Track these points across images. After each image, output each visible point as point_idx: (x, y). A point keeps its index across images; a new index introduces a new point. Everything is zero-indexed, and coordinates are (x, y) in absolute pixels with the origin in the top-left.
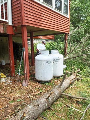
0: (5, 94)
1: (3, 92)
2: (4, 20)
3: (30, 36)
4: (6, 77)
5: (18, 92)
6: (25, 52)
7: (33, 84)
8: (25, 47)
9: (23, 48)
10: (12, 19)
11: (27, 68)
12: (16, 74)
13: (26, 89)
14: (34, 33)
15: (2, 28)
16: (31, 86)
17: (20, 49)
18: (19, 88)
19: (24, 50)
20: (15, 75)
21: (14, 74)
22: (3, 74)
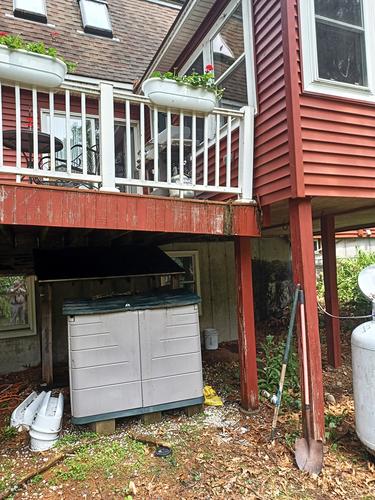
0: (221, 486)
1: (214, 477)
2: (228, 189)
3: (319, 230)
4: (221, 404)
5: (277, 492)
6: (302, 306)
7: (349, 466)
8: (302, 283)
9: (297, 290)
10: (255, 180)
11: (313, 378)
12: (263, 399)
13: (312, 487)
14: (336, 217)
15: (219, 219)
16: (337, 479)
17: (274, 284)
18: (280, 473)
19: (302, 299)
20: (256, 400)
21: (253, 399)
22: (212, 391)
